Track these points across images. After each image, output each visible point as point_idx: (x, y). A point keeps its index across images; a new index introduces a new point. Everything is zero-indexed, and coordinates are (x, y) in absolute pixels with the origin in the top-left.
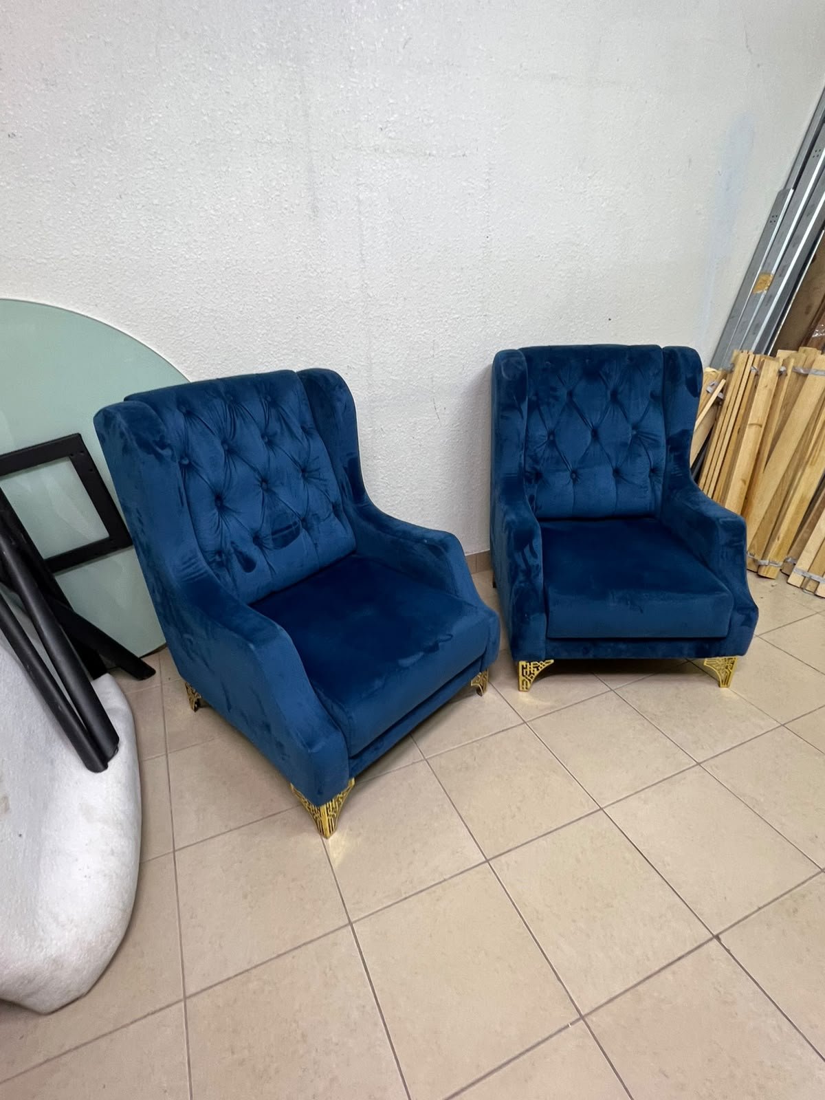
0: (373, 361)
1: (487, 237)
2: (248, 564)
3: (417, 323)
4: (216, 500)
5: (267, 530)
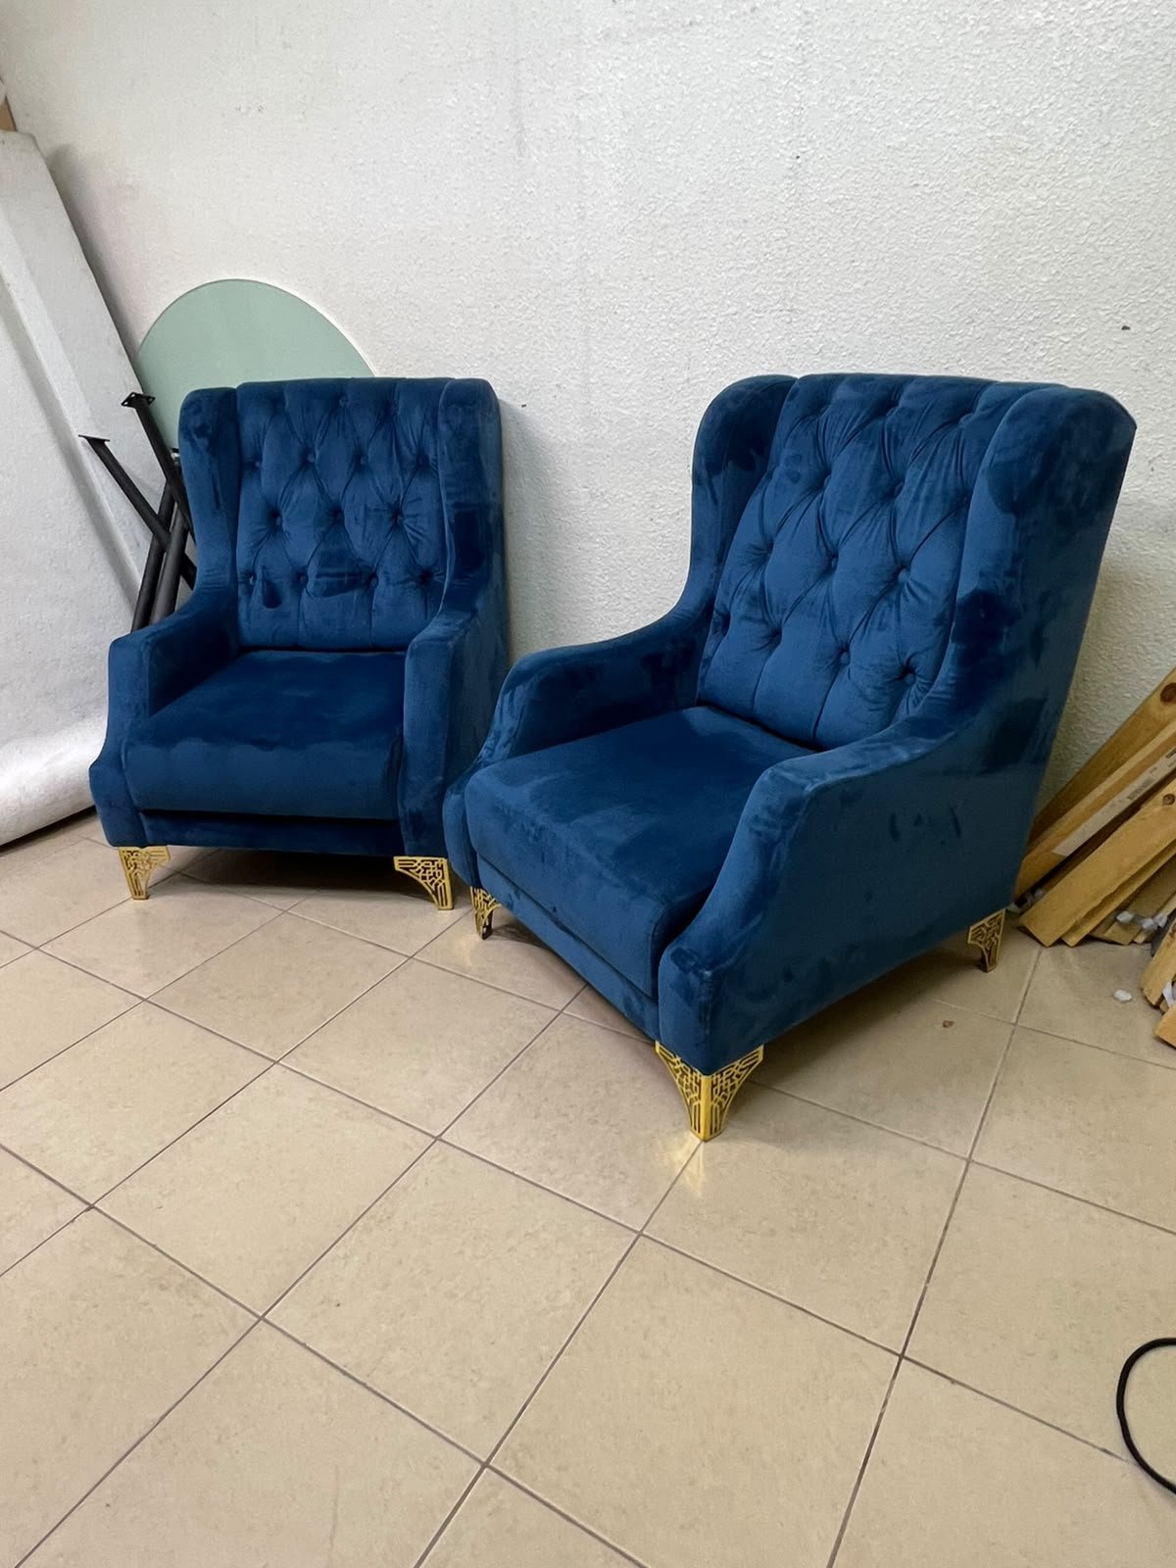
0: (592, 380)
1: (798, 157)
2: (272, 598)
3: (663, 320)
4: (273, 515)
5: (312, 571)
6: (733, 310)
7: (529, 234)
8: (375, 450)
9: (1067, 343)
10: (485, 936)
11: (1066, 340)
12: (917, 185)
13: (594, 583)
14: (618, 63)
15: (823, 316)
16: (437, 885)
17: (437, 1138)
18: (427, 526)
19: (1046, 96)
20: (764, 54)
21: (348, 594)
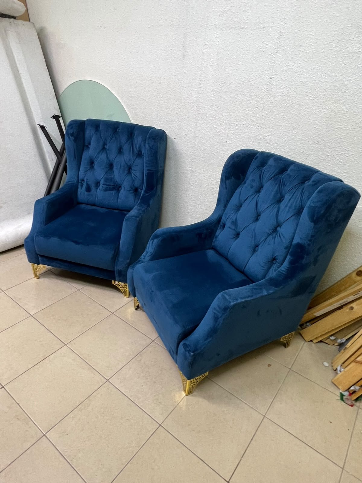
0: (197, 135)
1: (271, 79)
2: (88, 189)
3: (221, 122)
4: (91, 163)
5: (102, 182)
6: (243, 123)
7: (183, 85)
8: (126, 148)
9: (348, 156)
10: (136, 309)
11: (347, 155)
12: (308, 96)
13: (189, 197)
14: (218, 36)
15: (271, 131)
16: (124, 290)
17: (108, 380)
18: (138, 174)
19: (354, 76)
20: (265, 43)
21: (111, 192)
